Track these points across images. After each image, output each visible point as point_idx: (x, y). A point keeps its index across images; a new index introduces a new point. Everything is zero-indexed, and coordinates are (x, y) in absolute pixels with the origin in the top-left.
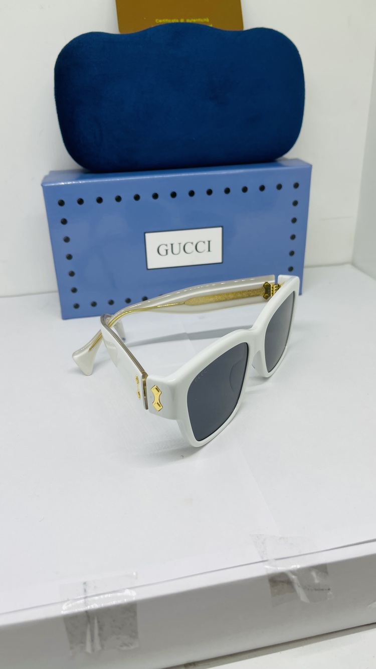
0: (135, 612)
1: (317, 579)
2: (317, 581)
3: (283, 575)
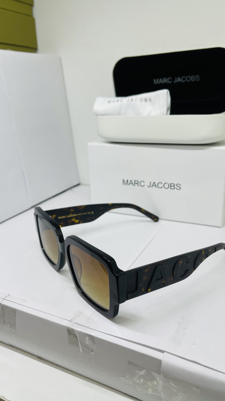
0: (16, 314)
1: (88, 342)
2: (87, 343)
3: (73, 330)
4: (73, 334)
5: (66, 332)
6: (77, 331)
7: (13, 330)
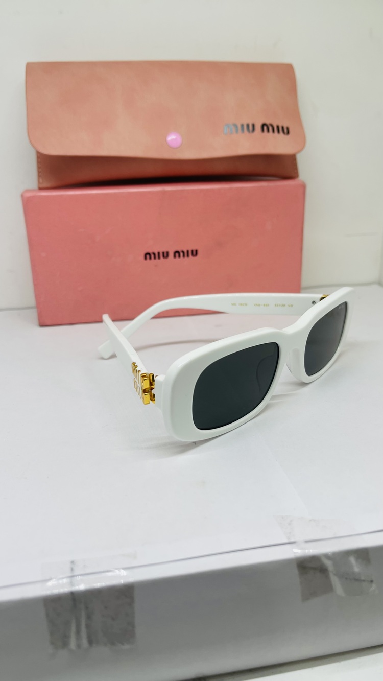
0: (133, 598)
2: (357, 569)
3: (314, 559)
4: (314, 569)
5: (296, 571)
6: (327, 556)
7: (126, 647)
